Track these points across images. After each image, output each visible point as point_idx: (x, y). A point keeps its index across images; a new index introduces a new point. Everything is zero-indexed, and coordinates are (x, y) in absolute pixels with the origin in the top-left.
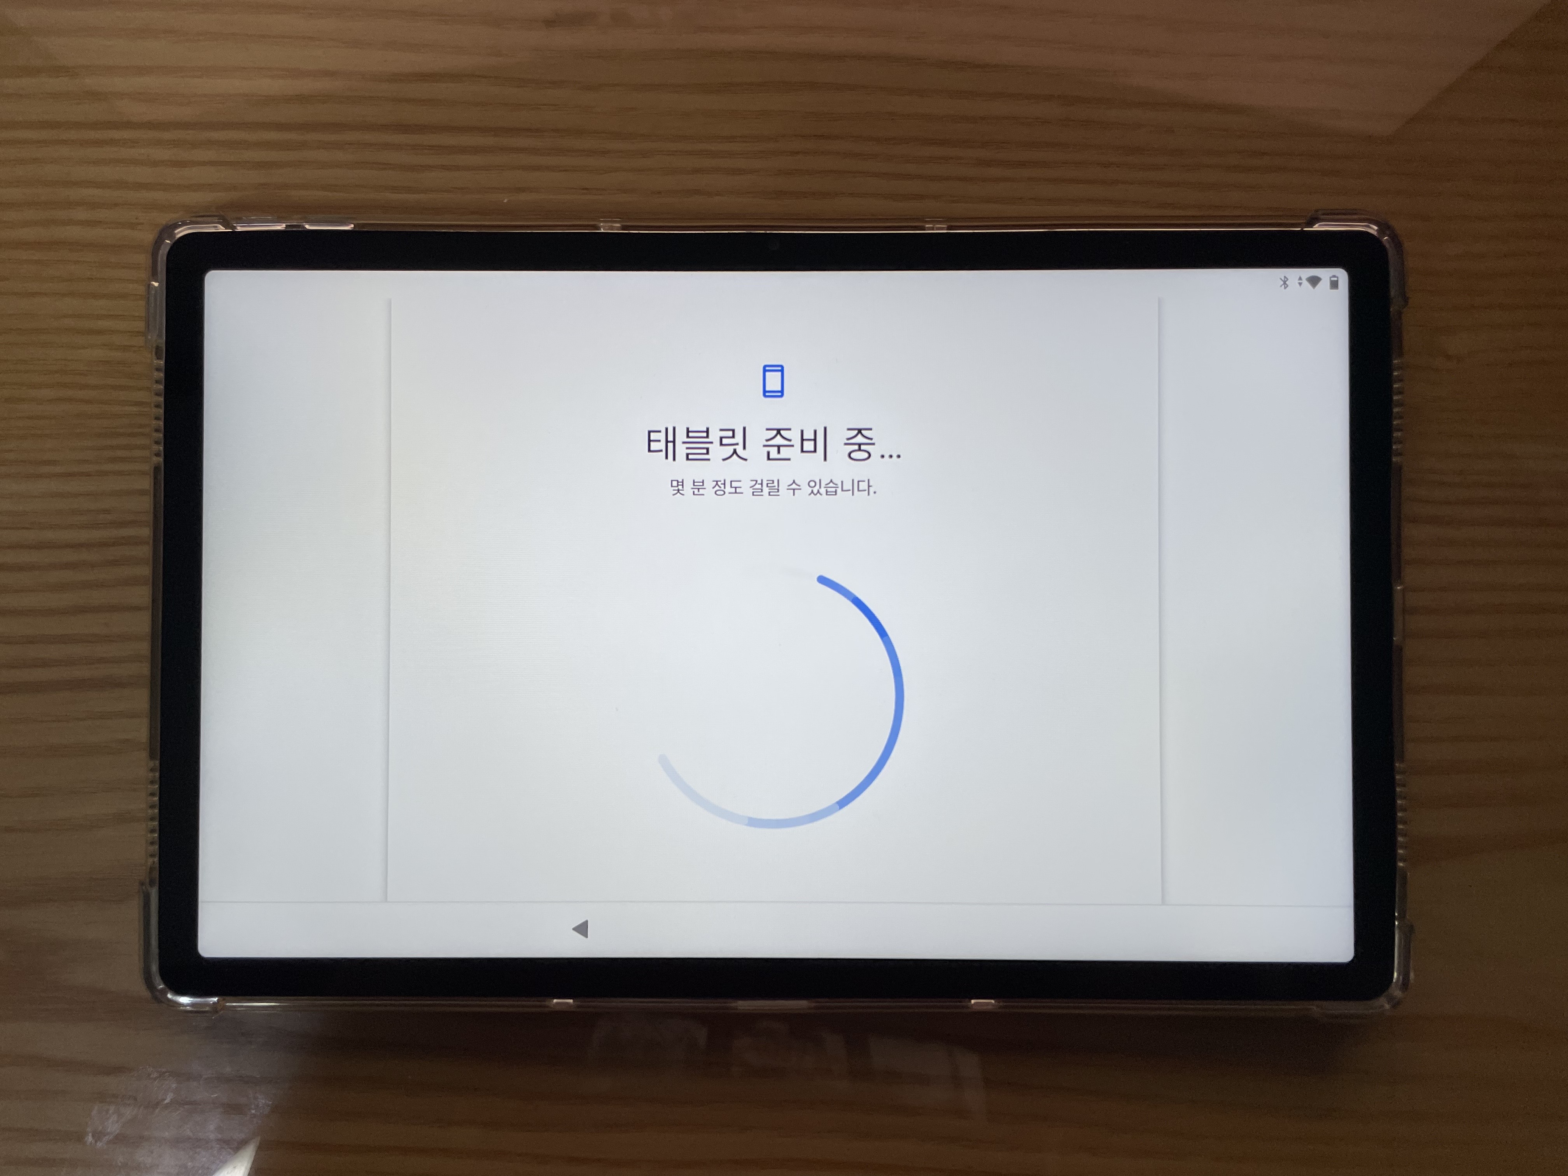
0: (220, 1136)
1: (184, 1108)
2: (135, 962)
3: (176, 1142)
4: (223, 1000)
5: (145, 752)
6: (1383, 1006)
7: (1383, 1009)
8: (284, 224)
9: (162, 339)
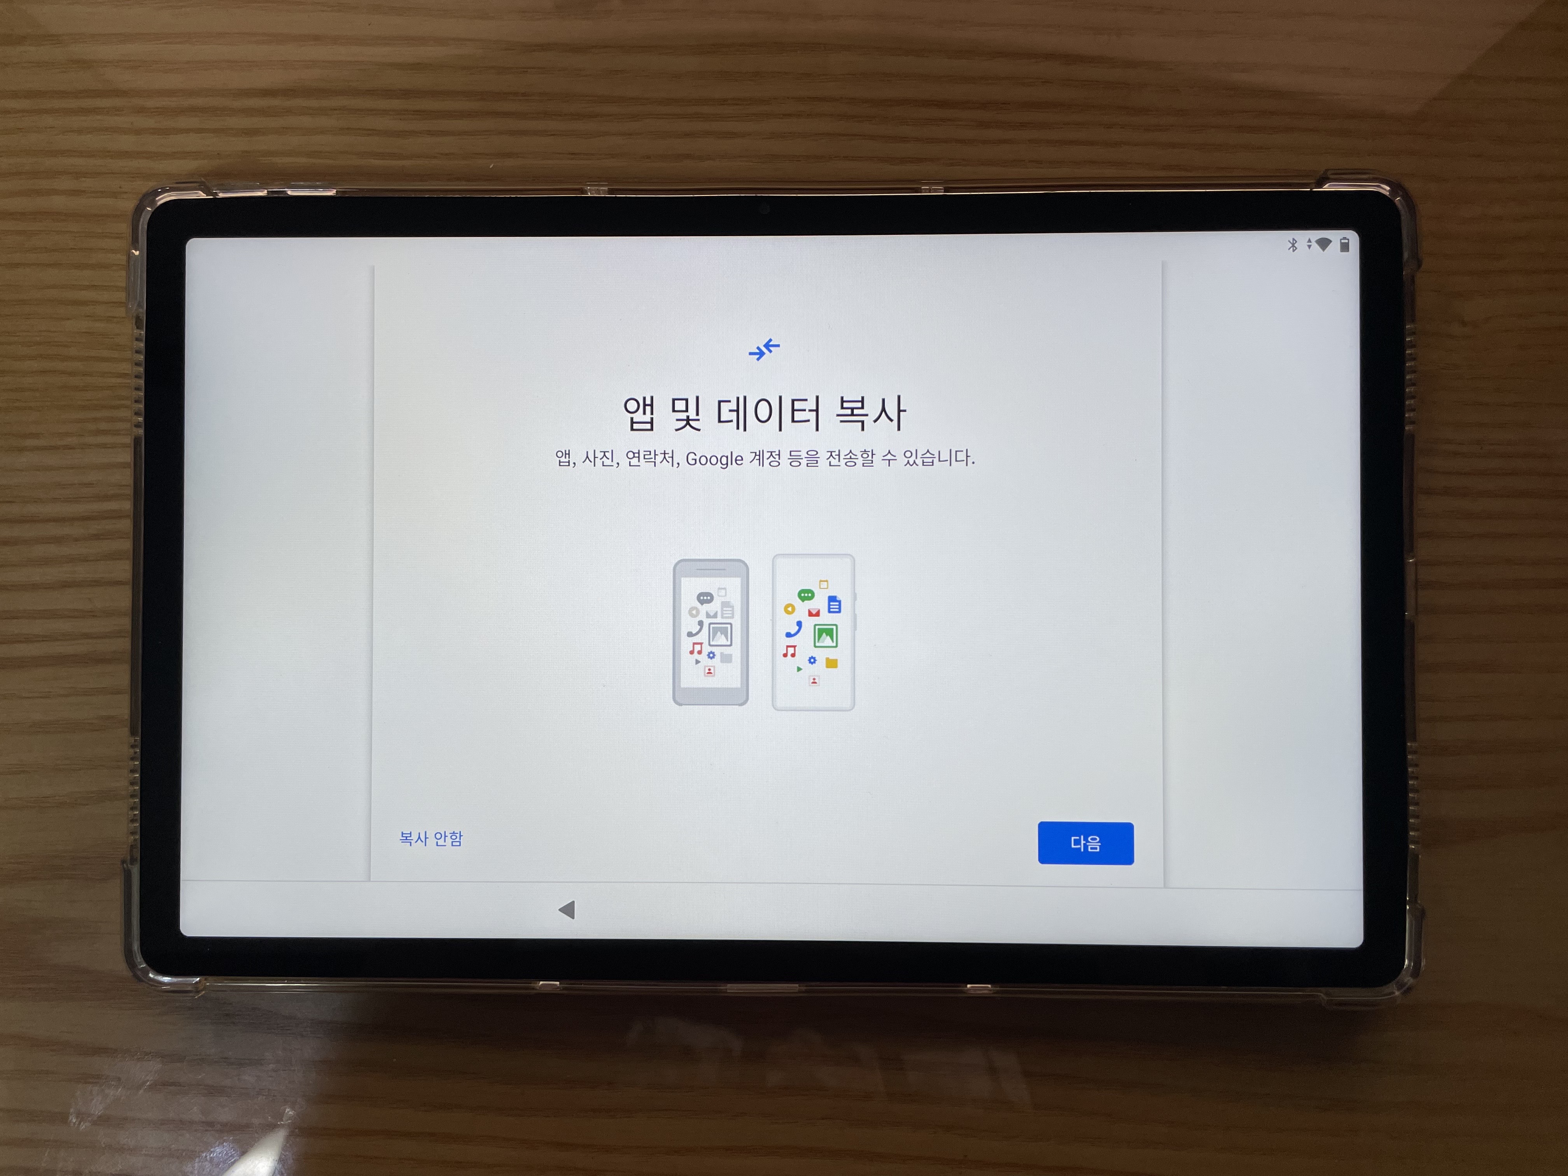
1: (167, 1089)
3: (160, 1124)
4: (205, 980)
5: (127, 729)
6: (1394, 993)
7: (1394, 995)
8: (266, 190)
9: (142, 308)
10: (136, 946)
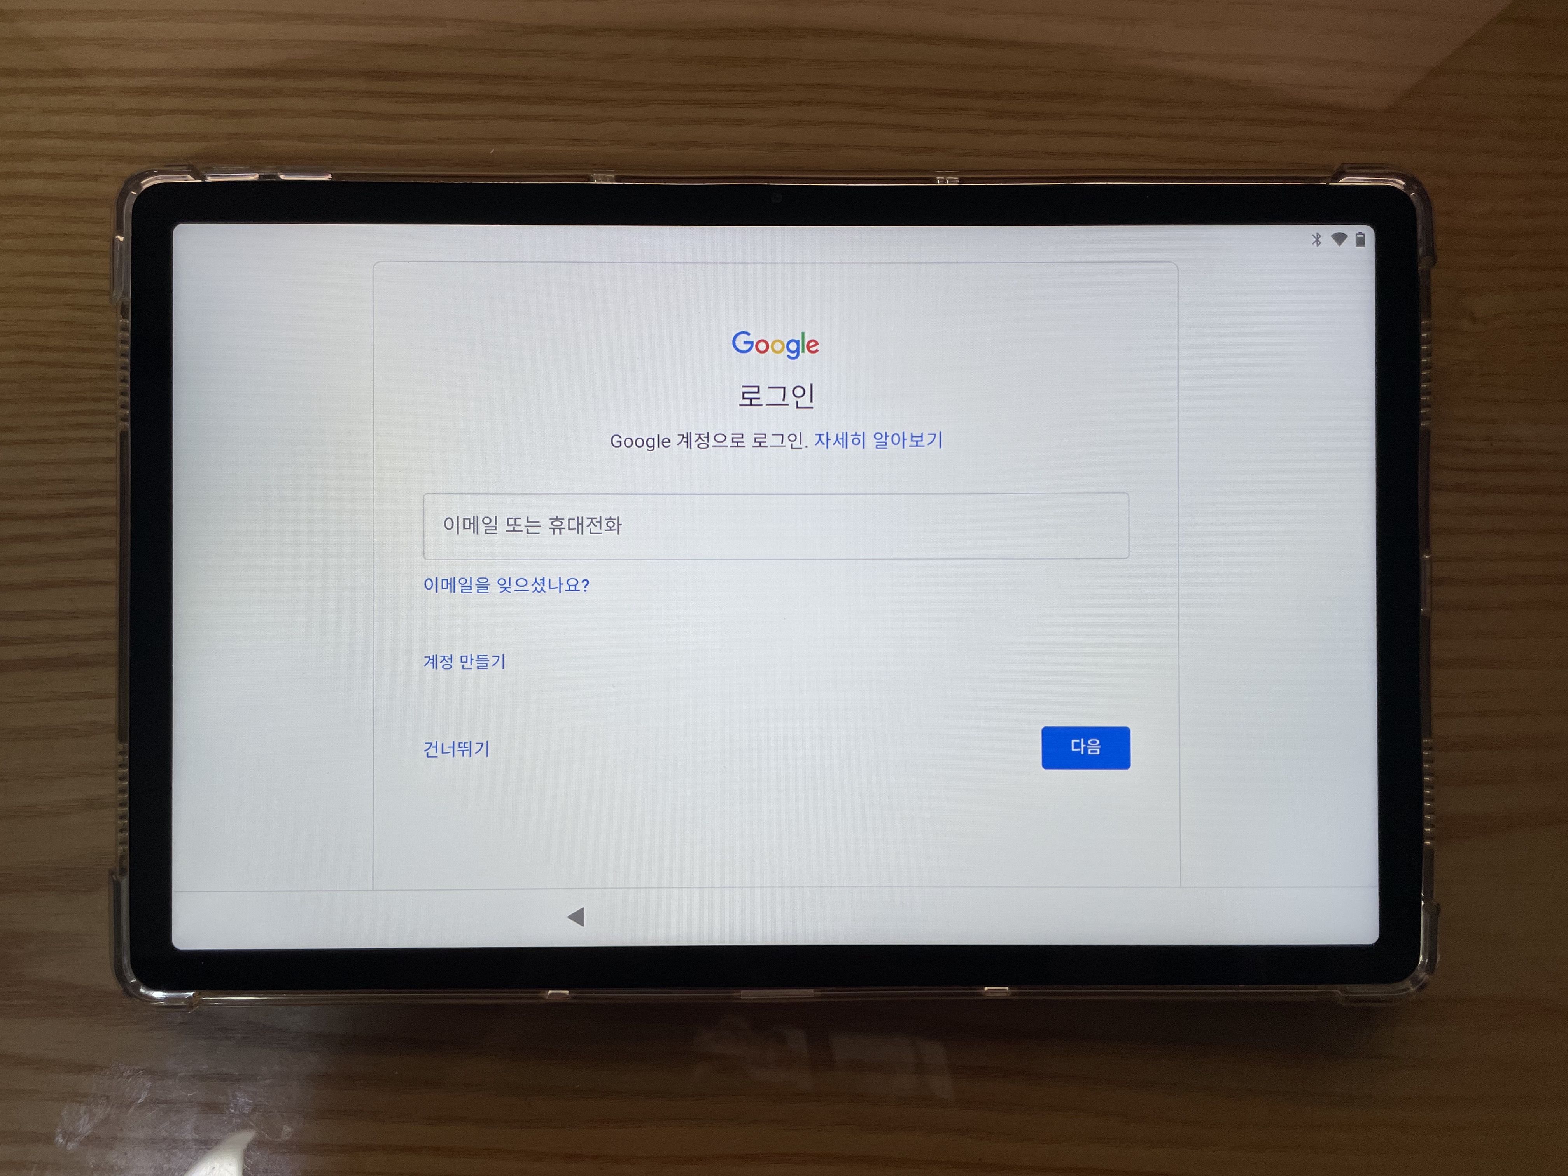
0: (197, 1137)
1: (159, 1107)
2: (106, 954)
3: (152, 1143)
4: (199, 994)
5: (114, 734)
6: (1408, 989)
7: (1408, 992)
8: (258, 174)
9: (128, 296)
10: (126, 960)
